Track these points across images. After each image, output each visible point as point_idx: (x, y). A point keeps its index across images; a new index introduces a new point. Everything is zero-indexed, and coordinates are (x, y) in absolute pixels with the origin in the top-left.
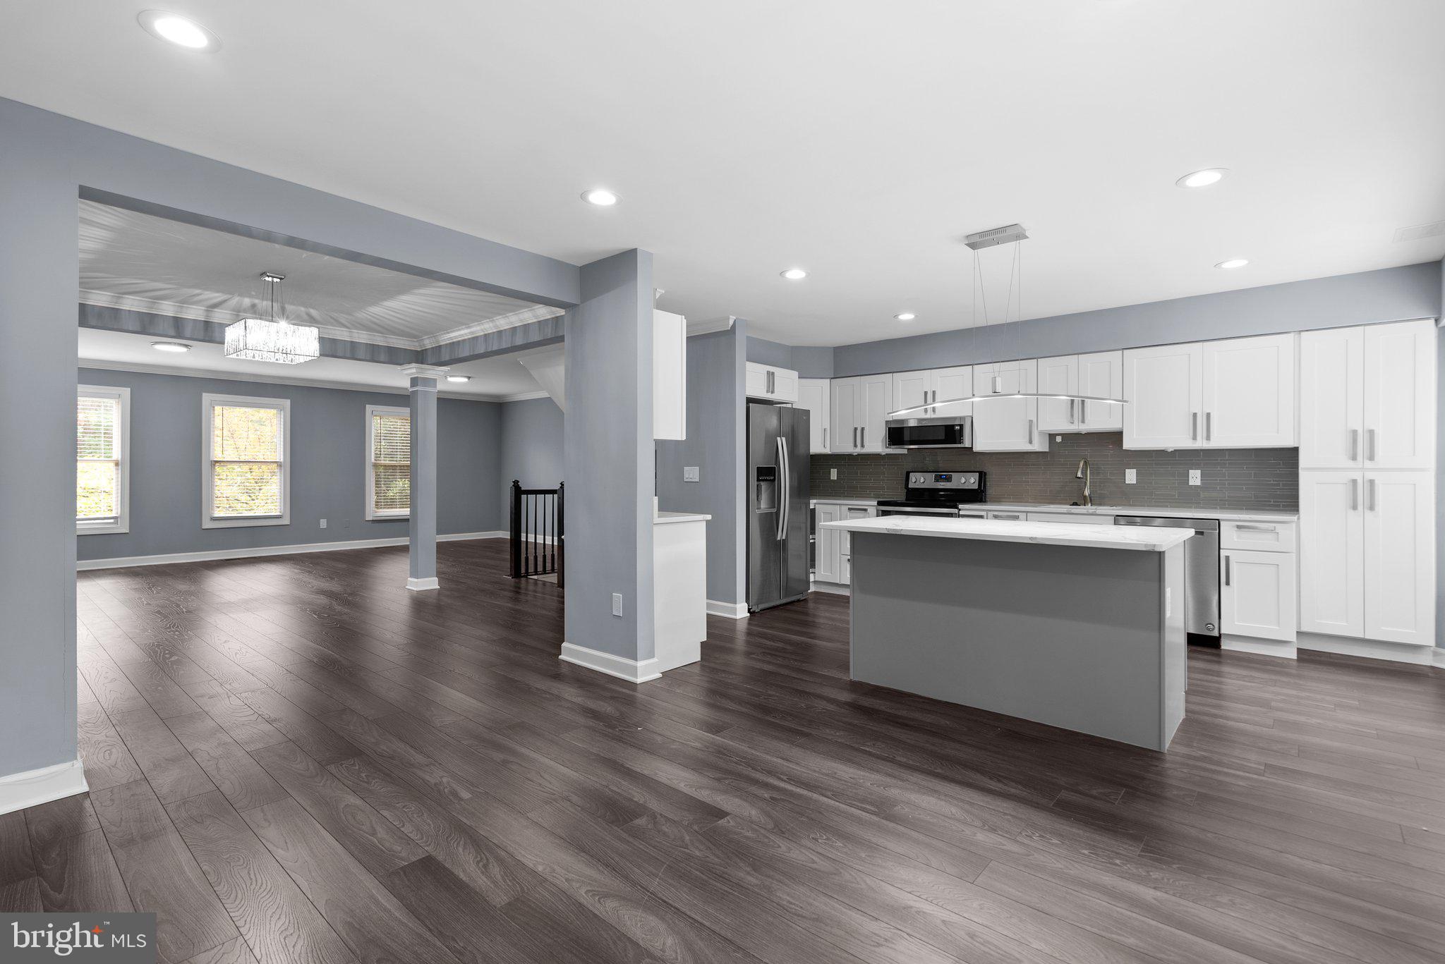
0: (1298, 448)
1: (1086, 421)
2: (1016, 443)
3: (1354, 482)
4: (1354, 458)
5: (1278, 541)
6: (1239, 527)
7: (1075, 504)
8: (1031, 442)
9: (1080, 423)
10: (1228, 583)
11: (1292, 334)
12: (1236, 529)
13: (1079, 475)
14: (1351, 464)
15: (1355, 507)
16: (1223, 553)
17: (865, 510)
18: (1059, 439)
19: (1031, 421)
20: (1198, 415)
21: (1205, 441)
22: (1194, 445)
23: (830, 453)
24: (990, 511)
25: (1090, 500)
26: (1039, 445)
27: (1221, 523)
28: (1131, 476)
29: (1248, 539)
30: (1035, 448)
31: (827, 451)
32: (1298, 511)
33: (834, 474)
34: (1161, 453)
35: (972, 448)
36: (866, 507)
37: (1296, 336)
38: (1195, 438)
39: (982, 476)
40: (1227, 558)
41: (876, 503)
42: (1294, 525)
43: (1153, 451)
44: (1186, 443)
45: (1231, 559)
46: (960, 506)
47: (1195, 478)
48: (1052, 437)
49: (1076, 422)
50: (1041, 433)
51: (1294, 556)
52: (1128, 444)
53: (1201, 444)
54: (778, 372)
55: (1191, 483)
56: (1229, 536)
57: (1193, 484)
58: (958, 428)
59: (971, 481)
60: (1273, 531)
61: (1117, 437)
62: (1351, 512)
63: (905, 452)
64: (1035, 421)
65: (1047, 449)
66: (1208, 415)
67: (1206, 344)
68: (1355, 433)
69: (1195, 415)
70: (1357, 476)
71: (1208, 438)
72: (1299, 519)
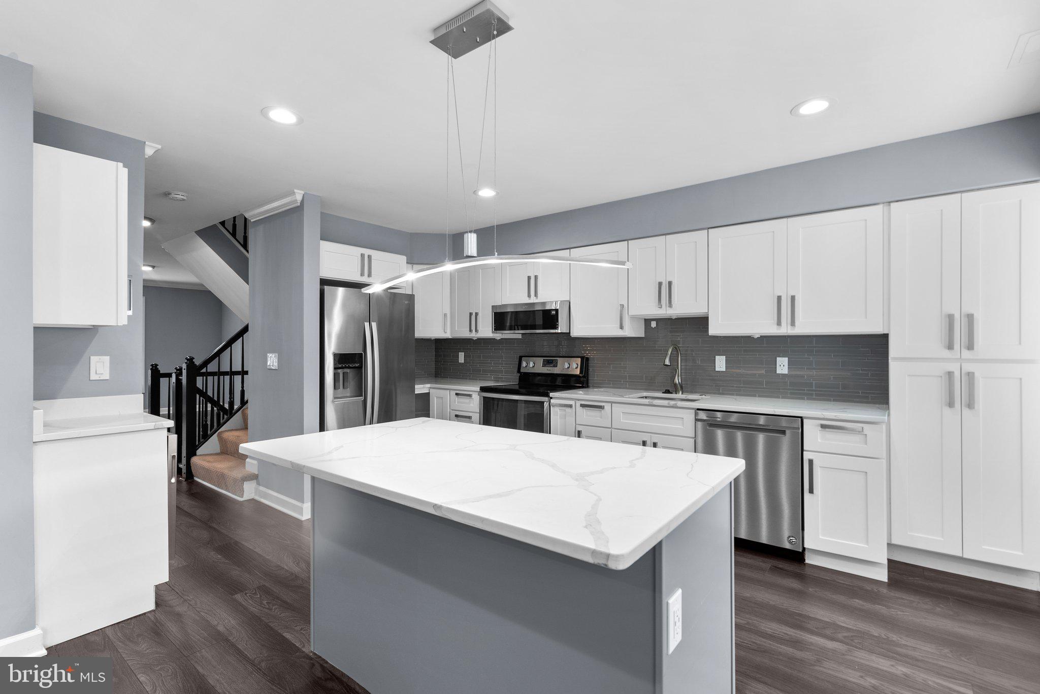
0: (888, 334)
1: (674, 306)
2: (609, 329)
3: (950, 374)
4: (950, 347)
5: (866, 444)
6: (823, 427)
7: (668, 392)
8: (621, 327)
9: (668, 308)
10: (811, 491)
11: (881, 206)
12: (820, 428)
13: (667, 362)
14: (947, 353)
15: (951, 404)
16: (807, 456)
17: (470, 396)
18: (654, 324)
19: (622, 306)
20: (783, 298)
21: (789, 327)
22: (779, 331)
23: (450, 337)
24: (579, 400)
25: (682, 388)
26: (632, 331)
27: (805, 421)
28: (721, 363)
29: (834, 440)
30: (627, 334)
31: (448, 335)
32: (888, 408)
33: (461, 358)
34: (748, 339)
35: (570, 333)
36: (471, 393)
37: (885, 208)
38: (779, 323)
39: (585, 362)
40: (811, 462)
41: (478, 389)
42: (884, 426)
43: (742, 337)
44: (771, 329)
45: (814, 462)
46: (551, 394)
47: (782, 366)
48: (647, 322)
49: (664, 306)
50: (634, 318)
51: (884, 461)
52: (714, 329)
53: (785, 330)
54: (375, 254)
55: (779, 371)
56: (813, 437)
57: (780, 373)
58: (554, 312)
59: (573, 367)
60: (861, 432)
61: (701, 322)
62: (947, 411)
63: (520, 336)
64: (626, 306)
65: (643, 335)
66: (793, 298)
67: (790, 220)
68: (951, 317)
69: (779, 298)
70: (954, 368)
71: (793, 323)
72: (889, 415)
